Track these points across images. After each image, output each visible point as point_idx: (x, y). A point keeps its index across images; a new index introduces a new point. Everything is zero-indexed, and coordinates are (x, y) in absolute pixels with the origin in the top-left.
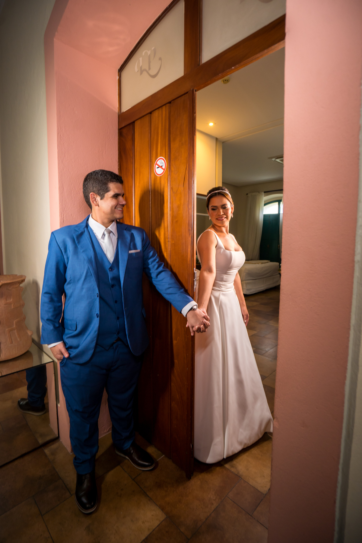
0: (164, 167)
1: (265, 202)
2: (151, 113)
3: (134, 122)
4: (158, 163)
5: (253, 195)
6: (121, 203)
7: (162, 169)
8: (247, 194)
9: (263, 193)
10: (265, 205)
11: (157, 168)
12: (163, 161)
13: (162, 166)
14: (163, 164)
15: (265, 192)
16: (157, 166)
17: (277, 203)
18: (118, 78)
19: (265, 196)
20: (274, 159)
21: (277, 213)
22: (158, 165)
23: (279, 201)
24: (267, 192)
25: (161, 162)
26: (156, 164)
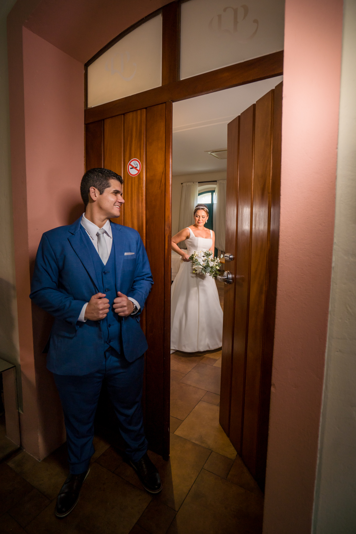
0: (138, 168)
1: (199, 191)
2: (124, 114)
3: (104, 120)
4: (132, 163)
5: (188, 185)
6: (120, 201)
7: (137, 170)
8: (182, 184)
9: (197, 183)
10: (199, 194)
11: (131, 168)
12: (137, 163)
13: (136, 167)
14: (138, 166)
15: (199, 183)
16: (130, 167)
17: (210, 194)
18: (84, 72)
19: (199, 187)
20: (209, 153)
21: (210, 202)
22: (131, 165)
23: (212, 192)
24: (201, 183)
25: (135, 163)
26: (130, 164)
